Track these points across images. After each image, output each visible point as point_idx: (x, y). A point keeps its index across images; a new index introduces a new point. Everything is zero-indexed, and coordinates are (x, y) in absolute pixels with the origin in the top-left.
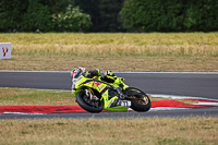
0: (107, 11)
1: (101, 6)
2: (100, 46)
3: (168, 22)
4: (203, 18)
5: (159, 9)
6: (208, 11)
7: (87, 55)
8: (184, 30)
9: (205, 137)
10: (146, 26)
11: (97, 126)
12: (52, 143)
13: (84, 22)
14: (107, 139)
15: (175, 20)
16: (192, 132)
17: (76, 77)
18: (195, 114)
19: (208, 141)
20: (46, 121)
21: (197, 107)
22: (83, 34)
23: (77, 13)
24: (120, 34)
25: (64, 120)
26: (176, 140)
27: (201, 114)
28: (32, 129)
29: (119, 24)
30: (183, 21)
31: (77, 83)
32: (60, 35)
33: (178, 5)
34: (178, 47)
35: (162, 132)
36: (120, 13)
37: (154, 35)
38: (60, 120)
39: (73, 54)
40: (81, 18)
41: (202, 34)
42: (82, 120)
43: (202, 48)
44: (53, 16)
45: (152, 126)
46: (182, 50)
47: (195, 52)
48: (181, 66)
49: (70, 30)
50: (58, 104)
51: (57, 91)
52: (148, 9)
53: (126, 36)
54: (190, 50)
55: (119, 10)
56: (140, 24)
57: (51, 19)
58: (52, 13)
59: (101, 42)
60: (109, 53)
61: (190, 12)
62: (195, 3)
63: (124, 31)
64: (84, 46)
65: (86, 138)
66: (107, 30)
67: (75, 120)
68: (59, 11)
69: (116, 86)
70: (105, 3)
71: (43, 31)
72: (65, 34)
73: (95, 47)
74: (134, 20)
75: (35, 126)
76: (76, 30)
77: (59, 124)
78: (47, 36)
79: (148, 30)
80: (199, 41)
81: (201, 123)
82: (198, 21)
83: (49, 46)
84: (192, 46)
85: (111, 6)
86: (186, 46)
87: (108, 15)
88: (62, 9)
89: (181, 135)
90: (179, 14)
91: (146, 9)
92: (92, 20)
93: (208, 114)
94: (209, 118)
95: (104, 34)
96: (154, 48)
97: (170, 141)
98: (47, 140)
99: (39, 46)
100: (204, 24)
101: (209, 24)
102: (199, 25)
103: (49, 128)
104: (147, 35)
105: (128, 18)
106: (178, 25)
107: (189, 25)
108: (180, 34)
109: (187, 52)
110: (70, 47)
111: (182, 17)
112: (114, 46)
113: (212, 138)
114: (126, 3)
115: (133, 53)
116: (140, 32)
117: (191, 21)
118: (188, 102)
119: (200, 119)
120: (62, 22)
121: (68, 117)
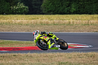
0: (36, 5)
1: (33, 3)
2: (33, 21)
3: (63, 10)
4: (79, 8)
5: (59, 4)
6: (81, 5)
7: (27, 25)
8: (70, 13)
9: (80, 62)
10: (53, 11)
11: (31, 56)
12: (11, 64)
13: (25, 10)
14: (35, 62)
15: (66, 9)
16: (74, 59)
17: (36, 34)
18: (75, 51)
19: (81, 63)
20: (8, 54)
21: (76, 48)
22: (25, 15)
23: (22, 6)
24: (42, 15)
25: (16, 54)
26: (67, 63)
27: (78, 51)
28: (2, 58)
29: (41, 11)
30: (70, 9)
31: (37, 37)
32: (15, 15)
33: (68, 2)
34: (68, 21)
35: (60, 59)
36: (42, 6)
37: (57, 15)
38: (14, 54)
39: (20, 24)
40: (24, 8)
41: (78, 15)
42: (25, 54)
43: (78, 21)
44: (12, 7)
45: (56, 57)
46: (70, 23)
47: (75, 23)
48: (69, 30)
49: (19, 14)
50: (14, 46)
51: (13, 41)
52: (54, 4)
53: (44, 16)
54: (73, 22)
55: (41, 5)
56: (51, 11)
57: (11, 8)
58: (11, 6)
59: (33, 19)
60: (36, 24)
61: (73, 5)
62: (75, 2)
63: (43, 14)
64: (25, 21)
65: (26, 62)
66: (35, 13)
67: (21, 54)
68: (14, 5)
69: (53, 39)
70: (35, 1)
71: (7, 14)
72: (17, 15)
73: (30, 21)
74: (48, 9)
75: (3, 57)
76: (22, 14)
77: (14, 56)
78: (8, 16)
79: (54, 14)
80: (77, 18)
81: (78, 55)
82: (76, 9)
83: (10, 21)
84: (74, 21)
85: (38, 3)
86: (71, 21)
87: (36, 7)
88: (16, 4)
89: (69, 60)
90: (68, 6)
91: (53, 4)
92: (29, 9)
93: (81, 51)
94: (82, 53)
95: (34, 15)
96: (56, 21)
97: (64, 63)
98: (9, 63)
99: (5, 21)
100: (79, 11)
101: (82, 11)
102: (77, 11)
103: (10, 57)
104: (53, 16)
105: (45, 8)
106: (68, 11)
107: (72, 11)
108: (68, 15)
109: (71, 23)
110: (19, 21)
111: (69, 8)
112: (39, 21)
113: (83, 62)
114: (44, 1)
115: (47, 24)
116: (50, 14)
117: (73, 9)
118: (72, 46)
119: (77, 53)
120: (16, 10)
121: (18, 52)
